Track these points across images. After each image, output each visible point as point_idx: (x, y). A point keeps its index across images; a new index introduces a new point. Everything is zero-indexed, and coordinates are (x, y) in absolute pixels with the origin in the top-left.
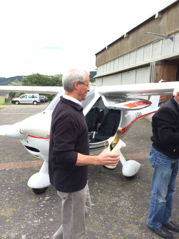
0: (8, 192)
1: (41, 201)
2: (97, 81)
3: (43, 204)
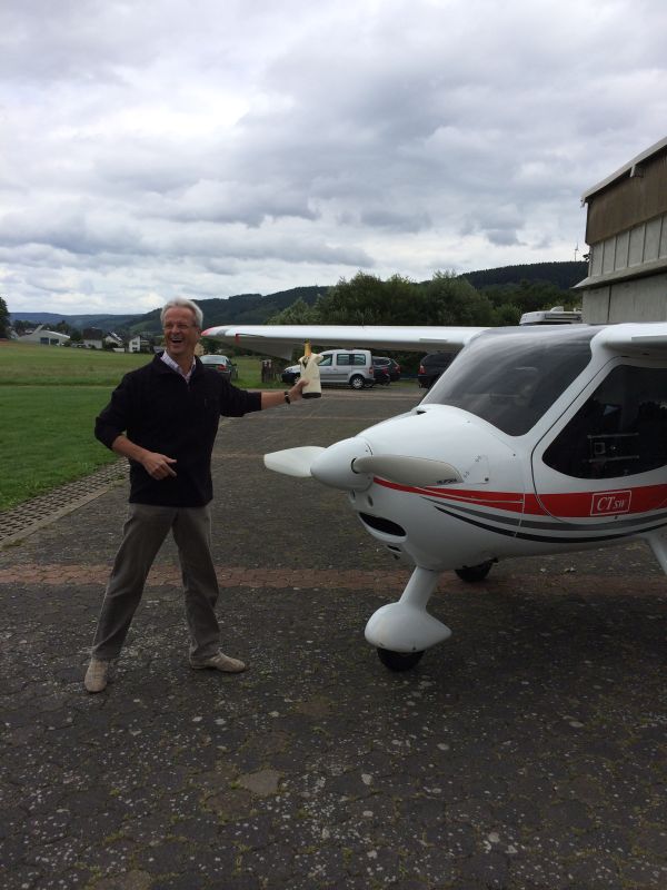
1: (408, 690)
2: (588, 301)
3: (413, 699)
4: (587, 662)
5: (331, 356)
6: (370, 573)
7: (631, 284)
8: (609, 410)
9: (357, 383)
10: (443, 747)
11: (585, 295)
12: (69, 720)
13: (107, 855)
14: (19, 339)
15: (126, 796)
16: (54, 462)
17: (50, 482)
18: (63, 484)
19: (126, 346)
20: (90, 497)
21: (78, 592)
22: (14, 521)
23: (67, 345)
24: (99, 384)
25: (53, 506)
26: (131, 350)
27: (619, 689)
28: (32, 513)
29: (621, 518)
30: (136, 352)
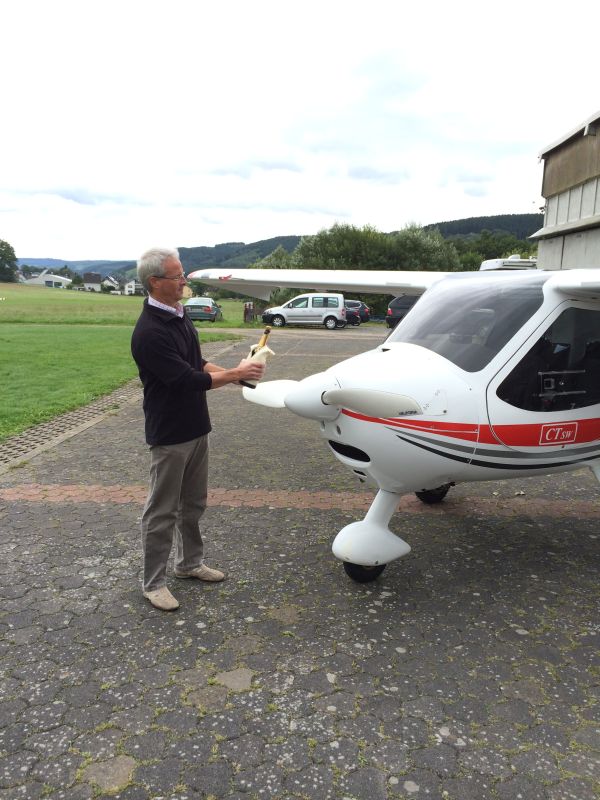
0: (280, 565)
1: (370, 599)
2: (543, 249)
3: (375, 607)
4: (533, 576)
5: (307, 299)
6: (339, 495)
7: (583, 235)
8: (559, 348)
9: (331, 324)
10: (401, 650)
11: (540, 244)
12: (66, 622)
13: (97, 742)
14: (27, 282)
15: (115, 690)
16: (57, 392)
17: (51, 411)
18: (64, 412)
19: (122, 288)
20: (88, 424)
21: (76, 509)
22: (19, 446)
23: (69, 287)
24: (98, 323)
25: (54, 432)
26: (127, 293)
27: (562, 601)
28: (35, 438)
29: (567, 447)
30: (131, 295)
